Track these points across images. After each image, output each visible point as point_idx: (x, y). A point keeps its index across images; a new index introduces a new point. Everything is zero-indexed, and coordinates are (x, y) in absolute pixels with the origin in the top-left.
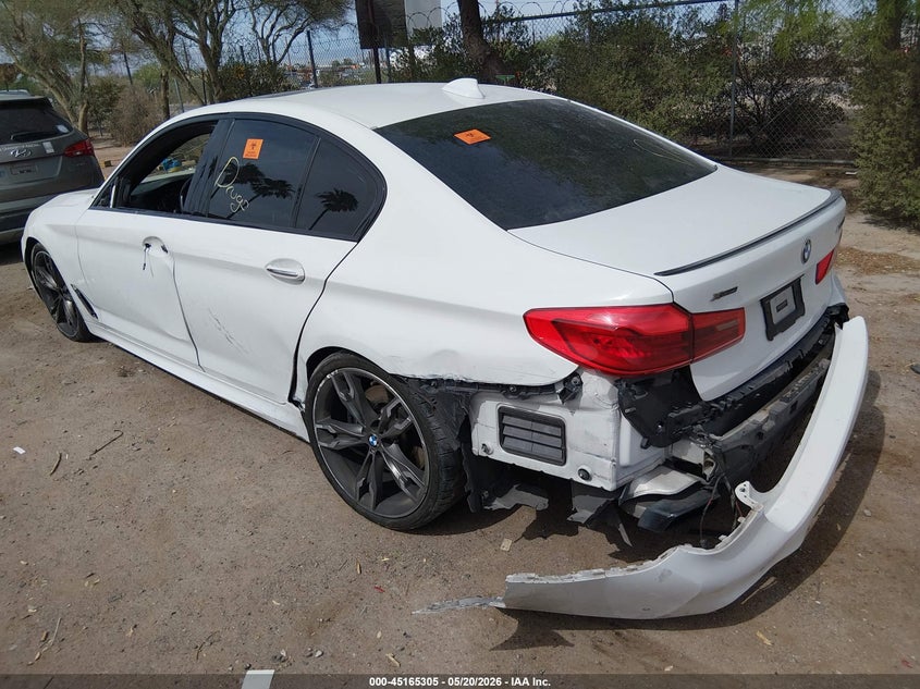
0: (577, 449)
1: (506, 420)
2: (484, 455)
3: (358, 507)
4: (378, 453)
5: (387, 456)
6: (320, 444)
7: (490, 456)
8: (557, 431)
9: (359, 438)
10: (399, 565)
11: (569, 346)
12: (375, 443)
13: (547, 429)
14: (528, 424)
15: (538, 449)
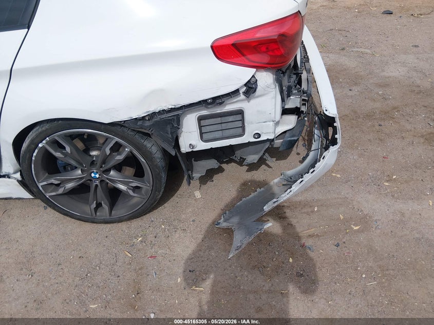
0: (252, 123)
1: (203, 123)
2: (190, 150)
3: (96, 221)
4: (102, 181)
5: (110, 180)
6: (48, 195)
7: (194, 150)
8: (239, 117)
9: (81, 178)
10: (150, 238)
11: (247, 59)
12: (97, 176)
13: (231, 118)
14: (219, 120)
15: (227, 133)
